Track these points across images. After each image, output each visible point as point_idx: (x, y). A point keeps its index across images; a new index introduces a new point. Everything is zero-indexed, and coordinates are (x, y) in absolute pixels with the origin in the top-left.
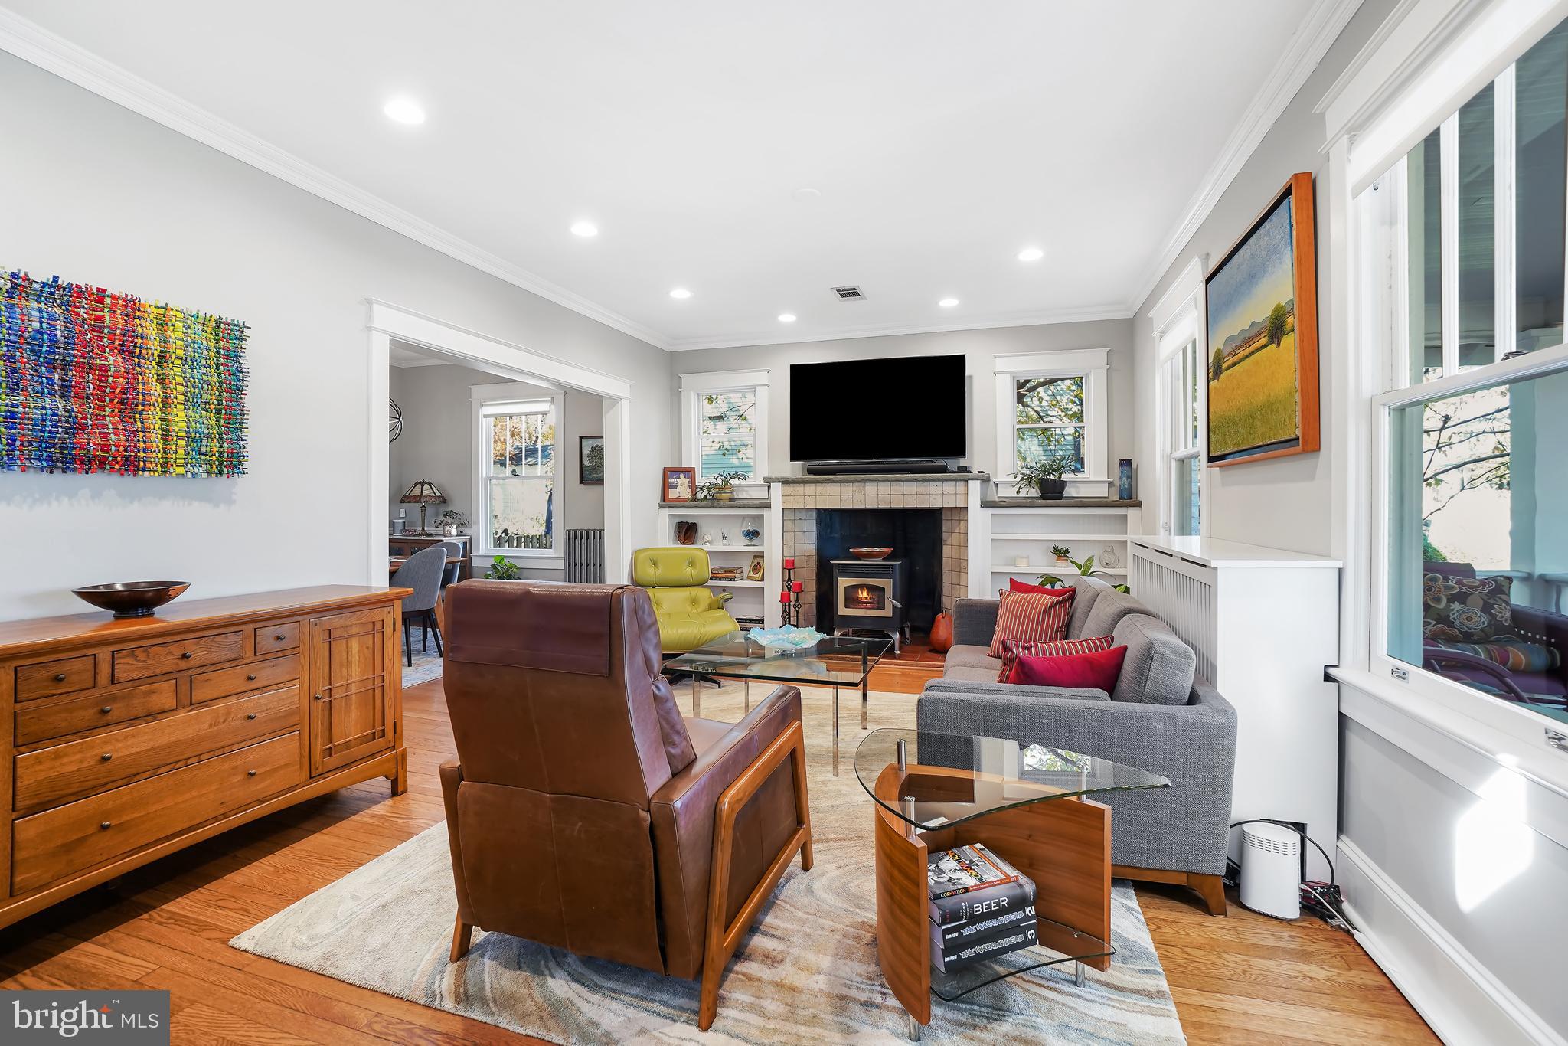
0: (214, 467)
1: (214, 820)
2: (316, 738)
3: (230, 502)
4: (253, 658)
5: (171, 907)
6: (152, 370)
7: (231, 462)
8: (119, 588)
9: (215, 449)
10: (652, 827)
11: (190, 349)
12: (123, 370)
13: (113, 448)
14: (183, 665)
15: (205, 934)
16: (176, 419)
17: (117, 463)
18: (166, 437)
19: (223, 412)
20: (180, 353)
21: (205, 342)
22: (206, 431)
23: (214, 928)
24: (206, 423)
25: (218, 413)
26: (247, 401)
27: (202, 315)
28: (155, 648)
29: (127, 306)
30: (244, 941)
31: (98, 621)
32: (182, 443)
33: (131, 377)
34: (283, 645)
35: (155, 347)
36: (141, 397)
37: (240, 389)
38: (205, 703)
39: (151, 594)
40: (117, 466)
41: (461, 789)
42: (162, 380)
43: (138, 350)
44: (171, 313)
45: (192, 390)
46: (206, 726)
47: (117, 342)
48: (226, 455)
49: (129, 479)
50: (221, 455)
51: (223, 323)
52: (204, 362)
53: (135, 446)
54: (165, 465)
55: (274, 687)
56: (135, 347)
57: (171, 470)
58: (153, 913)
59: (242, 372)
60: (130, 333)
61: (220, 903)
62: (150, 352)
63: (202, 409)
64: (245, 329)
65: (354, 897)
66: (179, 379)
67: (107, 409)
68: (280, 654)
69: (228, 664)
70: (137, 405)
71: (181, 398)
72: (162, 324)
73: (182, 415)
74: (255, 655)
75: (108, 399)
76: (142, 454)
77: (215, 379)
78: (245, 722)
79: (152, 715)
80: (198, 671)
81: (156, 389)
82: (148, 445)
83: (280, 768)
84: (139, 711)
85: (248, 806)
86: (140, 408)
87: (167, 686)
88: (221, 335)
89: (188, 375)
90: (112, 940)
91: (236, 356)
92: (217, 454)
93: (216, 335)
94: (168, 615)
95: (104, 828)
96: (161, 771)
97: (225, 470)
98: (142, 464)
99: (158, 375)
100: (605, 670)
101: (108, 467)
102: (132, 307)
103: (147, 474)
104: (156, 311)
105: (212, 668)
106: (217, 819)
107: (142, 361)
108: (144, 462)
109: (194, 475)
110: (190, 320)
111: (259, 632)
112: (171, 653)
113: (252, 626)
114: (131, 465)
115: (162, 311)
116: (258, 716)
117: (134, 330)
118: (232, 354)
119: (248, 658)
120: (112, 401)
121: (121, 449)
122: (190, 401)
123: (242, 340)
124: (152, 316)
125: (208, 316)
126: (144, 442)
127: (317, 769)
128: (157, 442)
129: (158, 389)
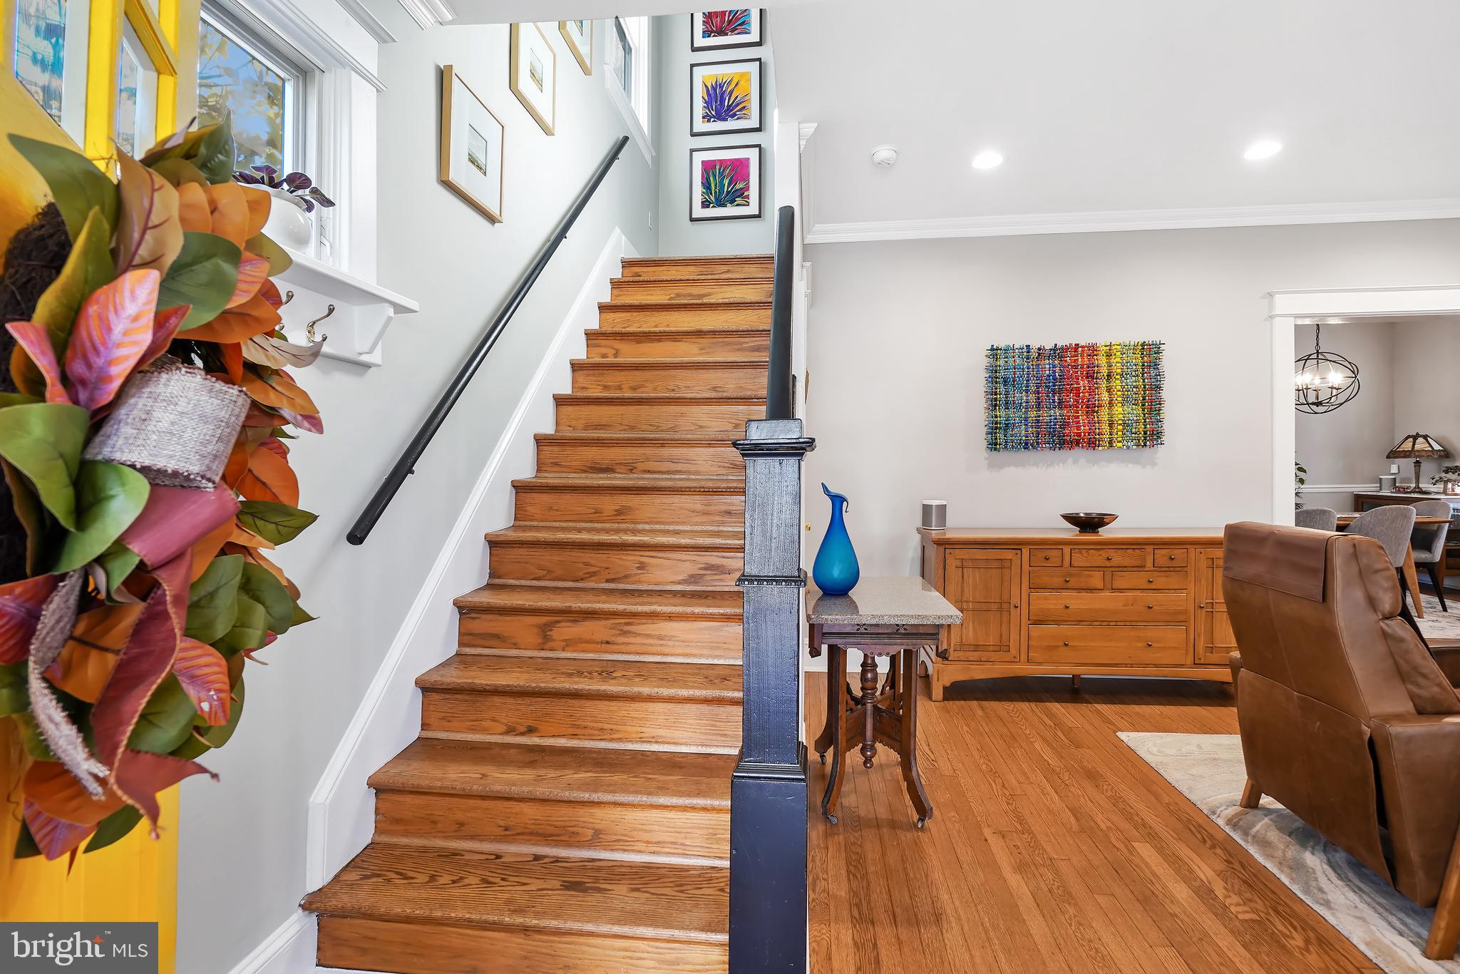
0: (1141, 441)
1: (1124, 666)
2: (1199, 635)
3: (1154, 464)
4: (1152, 568)
5: (1098, 706)
6: (1104, 384)
7: (1152, 436)
8: (1082, 515)
9: (1141, 430)
10: (1371, 741)
11: (1125, 367)
12: (1087, 388)
13: (1083, 434)
14: (1108, 564)
15: (1108, 725)
16: (1117, 413)
17: (1085, 442)
18: (1111, 425)
19: (1147, 404)
20: (1119, 371)
21: (1134, 361)
22: (1135, 418)
23: (1114, 724)
24: (1135, 412)
25: (1143, 405)
26: (1165, 394)
27: (1132, 343)
28: (1092, 551)
29: (1089, 350)
30: (1123, 736)
31: (1070, 532)
32: (1120, 427)
33: (1092, 391)
34: (1174, 563)
35: (1104, 371)
36: (1097, 402)
37: (1159, 388)
38: (1121, 590)
39: (1096, 520)
40: (1085, 445)
41: (1240, 674)
42: (1109, 390)
43: (1095, 375)
44: (1114, 347)
45: (1126, 393)
46: (1121, 605)
47: (1085, 372)
48: (1148, 433)
49: (1090, 451)
50: (1145, 433)
51: (1147, 345)
52: (1134, 374)
53: (1094, 432)
54: (1111, 443)
55: (1167, 591)
56: (1094, 373)
57: (1115, 445)
58: (1089, 705)
59: (1159, 375)
60: (1092, 366)
61: (1122, 716)
62: (1102, 374)
63: (1133, 404)
64: (1161, 346)
65: (1199, 746)
66: (1119, 388)
67: (1080, 412)
68: (1172, 569)
69: (1135, 569)
70: (1095, 407)
71: (1120, 399)
72: (1109, 355)
73: (1120, 409)
74: (1154, 567)
75: (1080, 406)
76: (1097, 437)
77: (1141, 384)
78: (1146, 609)
79: (1091, 590)
80: (1116, 569)
81: (1105, 396)
82: (1101, 430)
83: (1170, 648)
84: (1082, 585)
85: (1147, 665)
86: (1096, 409)
87: (1098, 575)
88: (1145, 353)
89: (1124, 384)
90: (1068, 707)
91: (1156, 365)
92: (1143, 433)
93: (1142, 354)
94: (1106, 533)
95: (1066, 645)
96: (1095, 623)
97: (1148, 443)
98: (1097, 442)
99: (1107, 387)
100: (1320, 598)
101: (1081, 445)
102: (1092, 350)
103: (1100, 448)
104: (1105, 348)
105: (1125, 569)
106: (1126, 665)
107: (1098, 380)
108: (1099, 441)
109: (1128, 447)
110: (1125, 348)
111: (1156, 551)
112: (1100, 555)
113: (1152, 547)
114: (1093, 444)
115: (1108, 348)
116: (1154, 608)
117: (1093, 364)
118: (1152, 364)
119: (1149, 567)
120: (1082, 407)
121: (1087, 434)
122: (1125, 401)
123: (1159, 353)
124: (1103, 352)
125: (1136, 344)
126: (1099, 429)
127: (1200, 659)
128: (1106, 428)
129: (1107, 396)
